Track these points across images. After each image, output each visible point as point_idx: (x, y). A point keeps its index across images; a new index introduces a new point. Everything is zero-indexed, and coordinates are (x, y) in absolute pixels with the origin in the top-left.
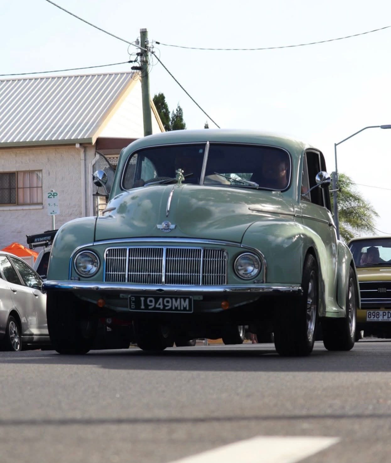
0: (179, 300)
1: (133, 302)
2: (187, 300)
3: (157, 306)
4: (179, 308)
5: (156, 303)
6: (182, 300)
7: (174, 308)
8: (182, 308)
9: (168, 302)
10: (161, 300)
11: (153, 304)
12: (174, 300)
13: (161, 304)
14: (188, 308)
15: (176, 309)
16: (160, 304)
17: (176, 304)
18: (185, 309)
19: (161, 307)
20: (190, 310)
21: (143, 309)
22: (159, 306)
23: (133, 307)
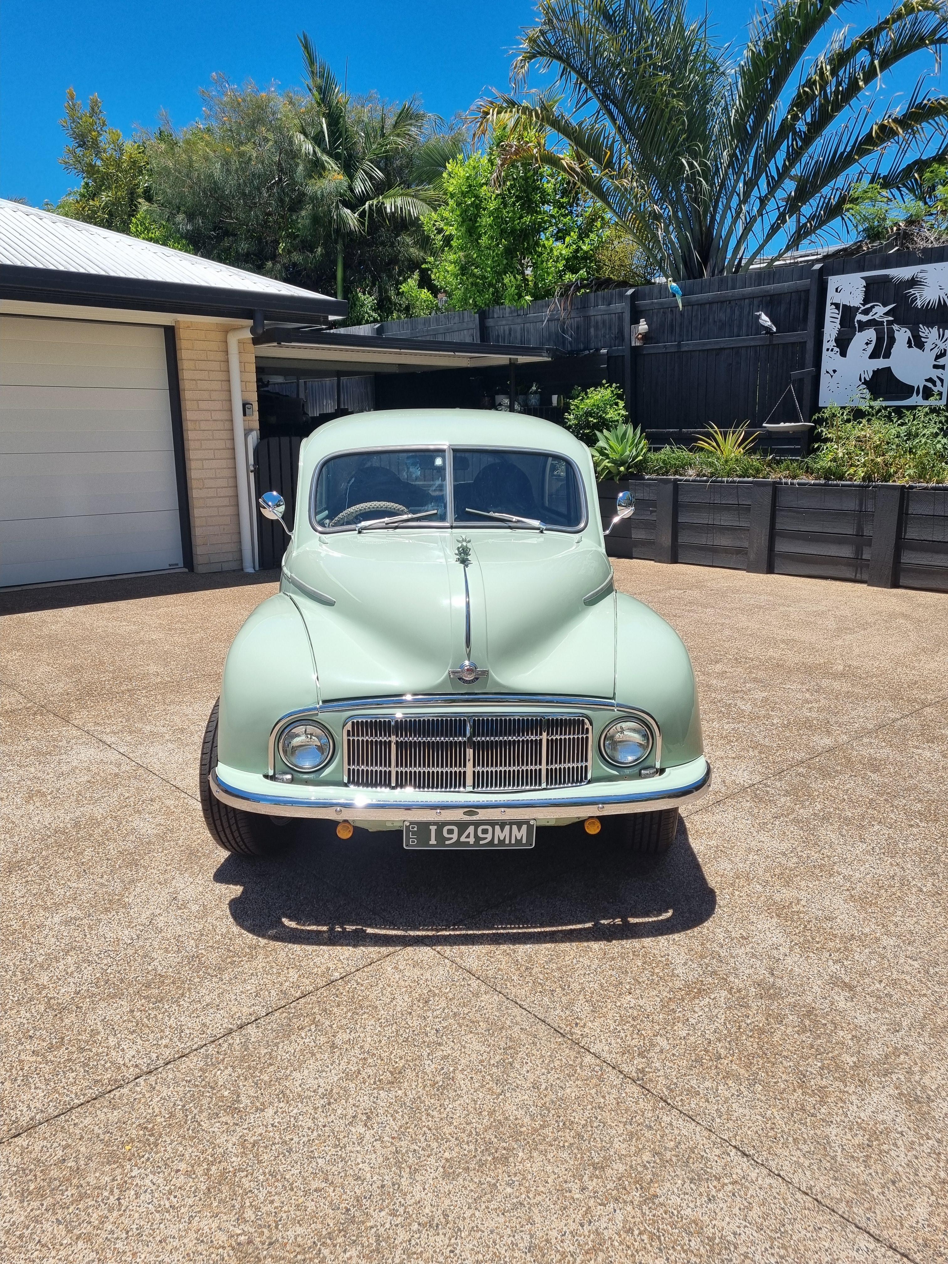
0: (507, 828)
1: (414, 833)
2: (524, 827)
3: (463, 839)
4: (507, 842)
5: (460, 835)
6: (515, 827)
7: (496, 842)
8: (513, 842)
9: (485, 831)
10: (471, 829)
11: (455, 836)
12: (497, 828)
13: (472, 835)
14: (524, 841)
15: (502, 842)
16: (468, 836)
17: (500, 834)
18: (519, 842)
19: (472, 840)
20: (529, 842)
21: (433, 846)
22: (467, 840)
23: (413, 842)
